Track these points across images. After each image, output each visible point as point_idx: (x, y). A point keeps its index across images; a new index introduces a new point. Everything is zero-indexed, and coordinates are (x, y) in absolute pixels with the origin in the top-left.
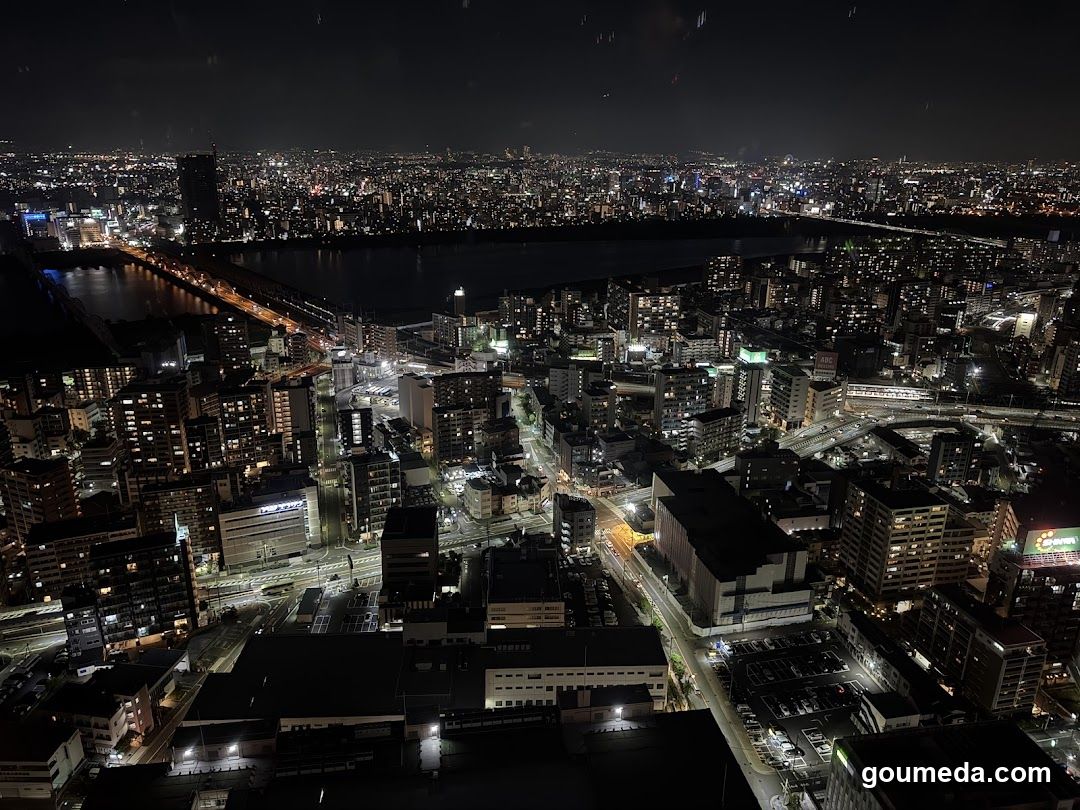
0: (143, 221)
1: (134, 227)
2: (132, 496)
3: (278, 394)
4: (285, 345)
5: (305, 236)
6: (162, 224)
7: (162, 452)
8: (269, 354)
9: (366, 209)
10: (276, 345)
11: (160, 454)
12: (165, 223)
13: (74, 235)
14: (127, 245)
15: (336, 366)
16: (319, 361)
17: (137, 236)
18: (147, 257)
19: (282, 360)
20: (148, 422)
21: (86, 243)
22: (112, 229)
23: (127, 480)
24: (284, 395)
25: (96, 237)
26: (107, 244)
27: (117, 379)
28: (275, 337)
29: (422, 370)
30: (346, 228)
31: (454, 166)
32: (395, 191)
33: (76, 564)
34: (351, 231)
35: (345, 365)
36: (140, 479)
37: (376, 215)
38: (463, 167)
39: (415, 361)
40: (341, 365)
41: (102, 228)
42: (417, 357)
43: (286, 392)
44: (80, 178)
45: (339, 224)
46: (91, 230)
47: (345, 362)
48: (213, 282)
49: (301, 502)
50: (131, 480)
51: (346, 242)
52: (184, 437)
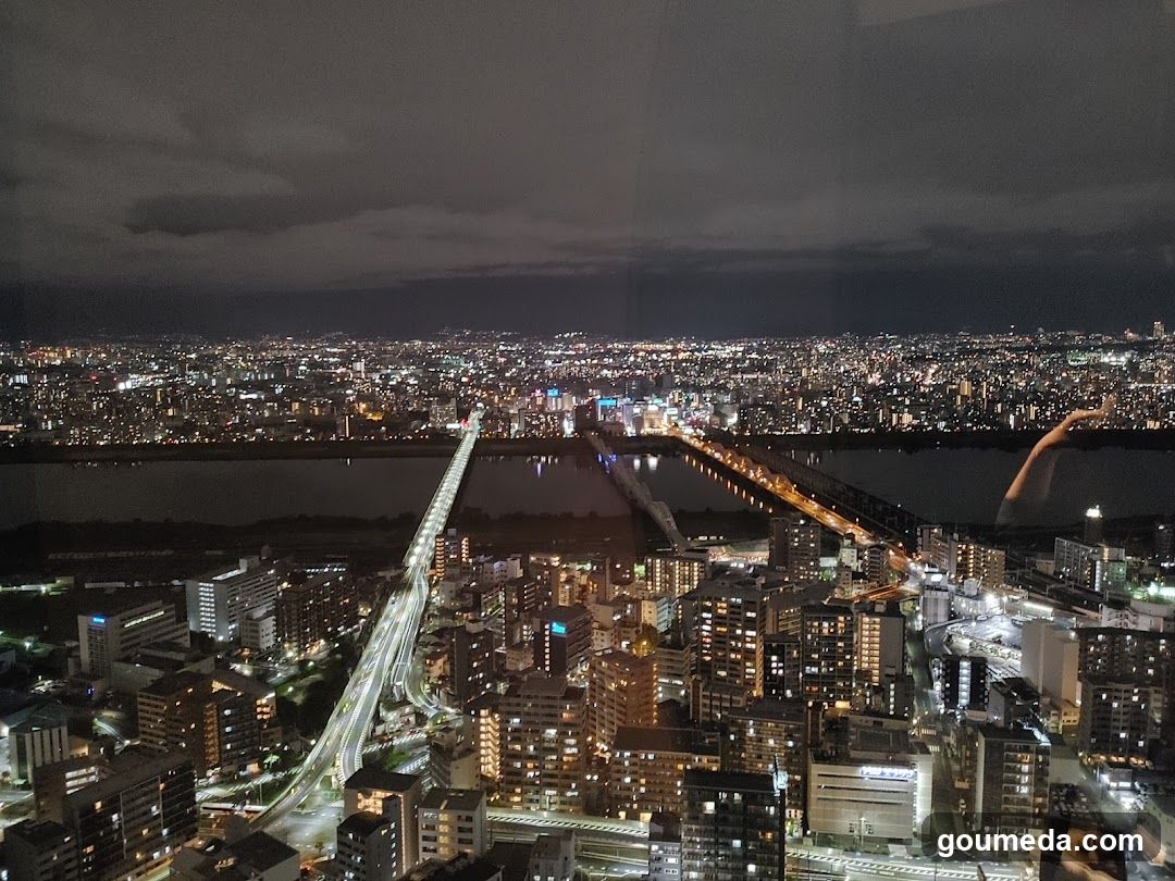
0: (697, 409)
1: (688, 415)
2: (703, 713)
3: (866, 619)
4: (859, 558)
5: (866, 431)
6: (717, 413)
7: (734, 666)
8: (841, 567)
9: (940, 401)
10: (848, 556)
11: (731, 669)
12: (718, 413)
13: (638, 422)
14: (682, 433)
15: (927, 592)
16: (899, 584)
17: (693, 424)
18: (704, 446)
19: (856, 576)
20: (724, 630)
21: (646, 430)
22: (669, 416)
23: (701, 693)
24: (875, 623)
25: (657, 423)
26: (664, 431)
27: (684, 576)
28: (848, 547)
29: (1046, 614)
30: (915, 422)
31: (1050, 349)
32: (975, 378)
33: (655, 782)
34: (920, 426)
35: (939, 593)
36: (714, 695)
37: (950, 409)
38: (1063, 349)
39: (1030, 599)
40: (934, 593)
41: (661, 417)
42: (1032, 595)
43: (877, 620)
44: (638, 368)
45: (907, 418)
46: (653, 417)
47: (939, 590)
48: (772, 476)
49: (912, 772)
50: (705, 693)
51: (915, 441)
52: (758, 653)
